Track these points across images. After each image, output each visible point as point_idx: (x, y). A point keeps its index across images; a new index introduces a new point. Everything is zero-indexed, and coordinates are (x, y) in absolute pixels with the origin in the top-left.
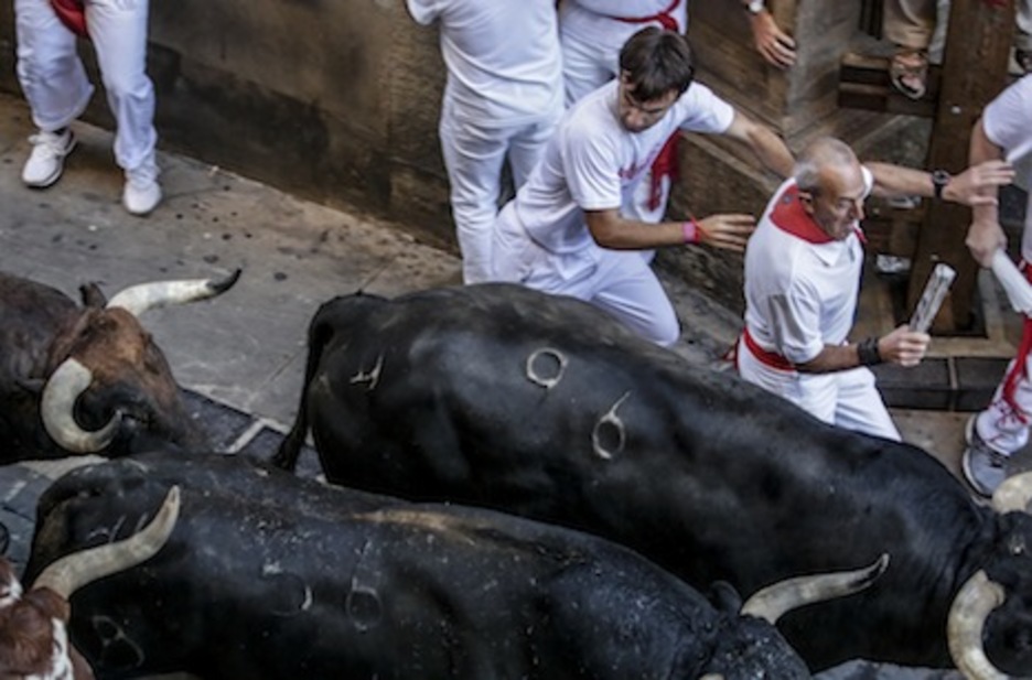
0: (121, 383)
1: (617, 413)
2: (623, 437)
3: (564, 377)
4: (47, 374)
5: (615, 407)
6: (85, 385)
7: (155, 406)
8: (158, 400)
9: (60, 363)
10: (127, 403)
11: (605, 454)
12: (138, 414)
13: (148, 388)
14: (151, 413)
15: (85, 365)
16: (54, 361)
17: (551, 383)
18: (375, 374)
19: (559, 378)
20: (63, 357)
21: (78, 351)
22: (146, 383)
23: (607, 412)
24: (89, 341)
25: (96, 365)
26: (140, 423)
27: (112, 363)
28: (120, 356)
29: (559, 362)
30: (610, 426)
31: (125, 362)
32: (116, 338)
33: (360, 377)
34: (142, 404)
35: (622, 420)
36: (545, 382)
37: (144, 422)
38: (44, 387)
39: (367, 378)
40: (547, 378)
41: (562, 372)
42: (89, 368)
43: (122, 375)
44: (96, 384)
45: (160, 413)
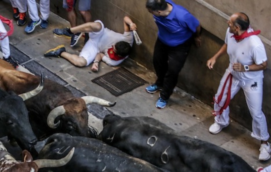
0: (72, 116)
1: (166, 152)
2: (168, 157)
3: (156, 143)
4: (56, 106)
5: (166, 150)
6: (63, 113)
7: (79, 126)
8: (80, 124)
9: (60, 105)
10: (72, 122)
11: (165, 162)
12: (73, 125)
13: (79, 121)
14: (77, 127)
15: (65, 108)
16: (59, 104)
17: (152, 145)
18: (112, 138)
19: (155, 144)
20: (61, 104)
21: (65, 105)
22: (79, 119)
23: (164, 151)
24: (69, 103)
25: (67, 109)
26: (73, 128)
27: (72, 111)
28: (75, 110)
29: (155, 139)
30: (165, 155)
31: (75, 112)
32: (76, 105)
33: (109, 138)
34: (75, 123)
35: (168, 153)
36: (151, 145)
37: (75, 128)
38: (53, 109)
39: (110, 139)
40: (151, 144)
41: (155, 142)
42: (65, 109)
43: (73, 114)
44: (65, 114)
45: (80, 128)
